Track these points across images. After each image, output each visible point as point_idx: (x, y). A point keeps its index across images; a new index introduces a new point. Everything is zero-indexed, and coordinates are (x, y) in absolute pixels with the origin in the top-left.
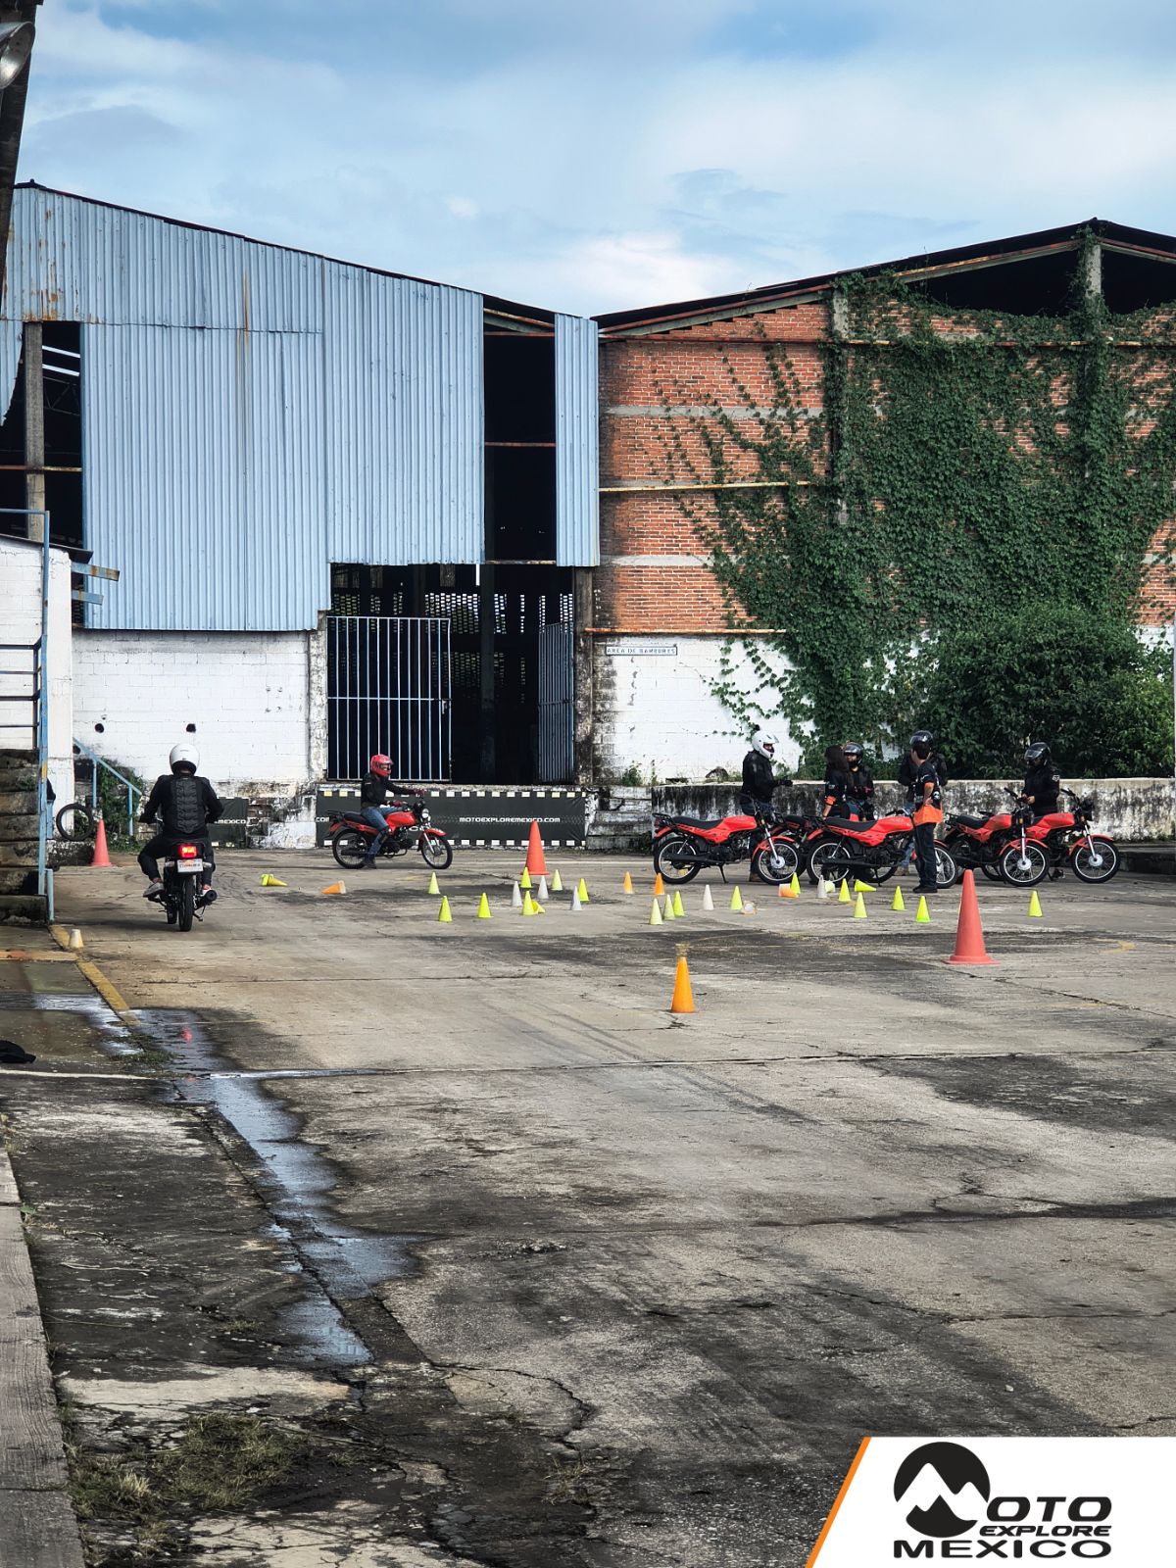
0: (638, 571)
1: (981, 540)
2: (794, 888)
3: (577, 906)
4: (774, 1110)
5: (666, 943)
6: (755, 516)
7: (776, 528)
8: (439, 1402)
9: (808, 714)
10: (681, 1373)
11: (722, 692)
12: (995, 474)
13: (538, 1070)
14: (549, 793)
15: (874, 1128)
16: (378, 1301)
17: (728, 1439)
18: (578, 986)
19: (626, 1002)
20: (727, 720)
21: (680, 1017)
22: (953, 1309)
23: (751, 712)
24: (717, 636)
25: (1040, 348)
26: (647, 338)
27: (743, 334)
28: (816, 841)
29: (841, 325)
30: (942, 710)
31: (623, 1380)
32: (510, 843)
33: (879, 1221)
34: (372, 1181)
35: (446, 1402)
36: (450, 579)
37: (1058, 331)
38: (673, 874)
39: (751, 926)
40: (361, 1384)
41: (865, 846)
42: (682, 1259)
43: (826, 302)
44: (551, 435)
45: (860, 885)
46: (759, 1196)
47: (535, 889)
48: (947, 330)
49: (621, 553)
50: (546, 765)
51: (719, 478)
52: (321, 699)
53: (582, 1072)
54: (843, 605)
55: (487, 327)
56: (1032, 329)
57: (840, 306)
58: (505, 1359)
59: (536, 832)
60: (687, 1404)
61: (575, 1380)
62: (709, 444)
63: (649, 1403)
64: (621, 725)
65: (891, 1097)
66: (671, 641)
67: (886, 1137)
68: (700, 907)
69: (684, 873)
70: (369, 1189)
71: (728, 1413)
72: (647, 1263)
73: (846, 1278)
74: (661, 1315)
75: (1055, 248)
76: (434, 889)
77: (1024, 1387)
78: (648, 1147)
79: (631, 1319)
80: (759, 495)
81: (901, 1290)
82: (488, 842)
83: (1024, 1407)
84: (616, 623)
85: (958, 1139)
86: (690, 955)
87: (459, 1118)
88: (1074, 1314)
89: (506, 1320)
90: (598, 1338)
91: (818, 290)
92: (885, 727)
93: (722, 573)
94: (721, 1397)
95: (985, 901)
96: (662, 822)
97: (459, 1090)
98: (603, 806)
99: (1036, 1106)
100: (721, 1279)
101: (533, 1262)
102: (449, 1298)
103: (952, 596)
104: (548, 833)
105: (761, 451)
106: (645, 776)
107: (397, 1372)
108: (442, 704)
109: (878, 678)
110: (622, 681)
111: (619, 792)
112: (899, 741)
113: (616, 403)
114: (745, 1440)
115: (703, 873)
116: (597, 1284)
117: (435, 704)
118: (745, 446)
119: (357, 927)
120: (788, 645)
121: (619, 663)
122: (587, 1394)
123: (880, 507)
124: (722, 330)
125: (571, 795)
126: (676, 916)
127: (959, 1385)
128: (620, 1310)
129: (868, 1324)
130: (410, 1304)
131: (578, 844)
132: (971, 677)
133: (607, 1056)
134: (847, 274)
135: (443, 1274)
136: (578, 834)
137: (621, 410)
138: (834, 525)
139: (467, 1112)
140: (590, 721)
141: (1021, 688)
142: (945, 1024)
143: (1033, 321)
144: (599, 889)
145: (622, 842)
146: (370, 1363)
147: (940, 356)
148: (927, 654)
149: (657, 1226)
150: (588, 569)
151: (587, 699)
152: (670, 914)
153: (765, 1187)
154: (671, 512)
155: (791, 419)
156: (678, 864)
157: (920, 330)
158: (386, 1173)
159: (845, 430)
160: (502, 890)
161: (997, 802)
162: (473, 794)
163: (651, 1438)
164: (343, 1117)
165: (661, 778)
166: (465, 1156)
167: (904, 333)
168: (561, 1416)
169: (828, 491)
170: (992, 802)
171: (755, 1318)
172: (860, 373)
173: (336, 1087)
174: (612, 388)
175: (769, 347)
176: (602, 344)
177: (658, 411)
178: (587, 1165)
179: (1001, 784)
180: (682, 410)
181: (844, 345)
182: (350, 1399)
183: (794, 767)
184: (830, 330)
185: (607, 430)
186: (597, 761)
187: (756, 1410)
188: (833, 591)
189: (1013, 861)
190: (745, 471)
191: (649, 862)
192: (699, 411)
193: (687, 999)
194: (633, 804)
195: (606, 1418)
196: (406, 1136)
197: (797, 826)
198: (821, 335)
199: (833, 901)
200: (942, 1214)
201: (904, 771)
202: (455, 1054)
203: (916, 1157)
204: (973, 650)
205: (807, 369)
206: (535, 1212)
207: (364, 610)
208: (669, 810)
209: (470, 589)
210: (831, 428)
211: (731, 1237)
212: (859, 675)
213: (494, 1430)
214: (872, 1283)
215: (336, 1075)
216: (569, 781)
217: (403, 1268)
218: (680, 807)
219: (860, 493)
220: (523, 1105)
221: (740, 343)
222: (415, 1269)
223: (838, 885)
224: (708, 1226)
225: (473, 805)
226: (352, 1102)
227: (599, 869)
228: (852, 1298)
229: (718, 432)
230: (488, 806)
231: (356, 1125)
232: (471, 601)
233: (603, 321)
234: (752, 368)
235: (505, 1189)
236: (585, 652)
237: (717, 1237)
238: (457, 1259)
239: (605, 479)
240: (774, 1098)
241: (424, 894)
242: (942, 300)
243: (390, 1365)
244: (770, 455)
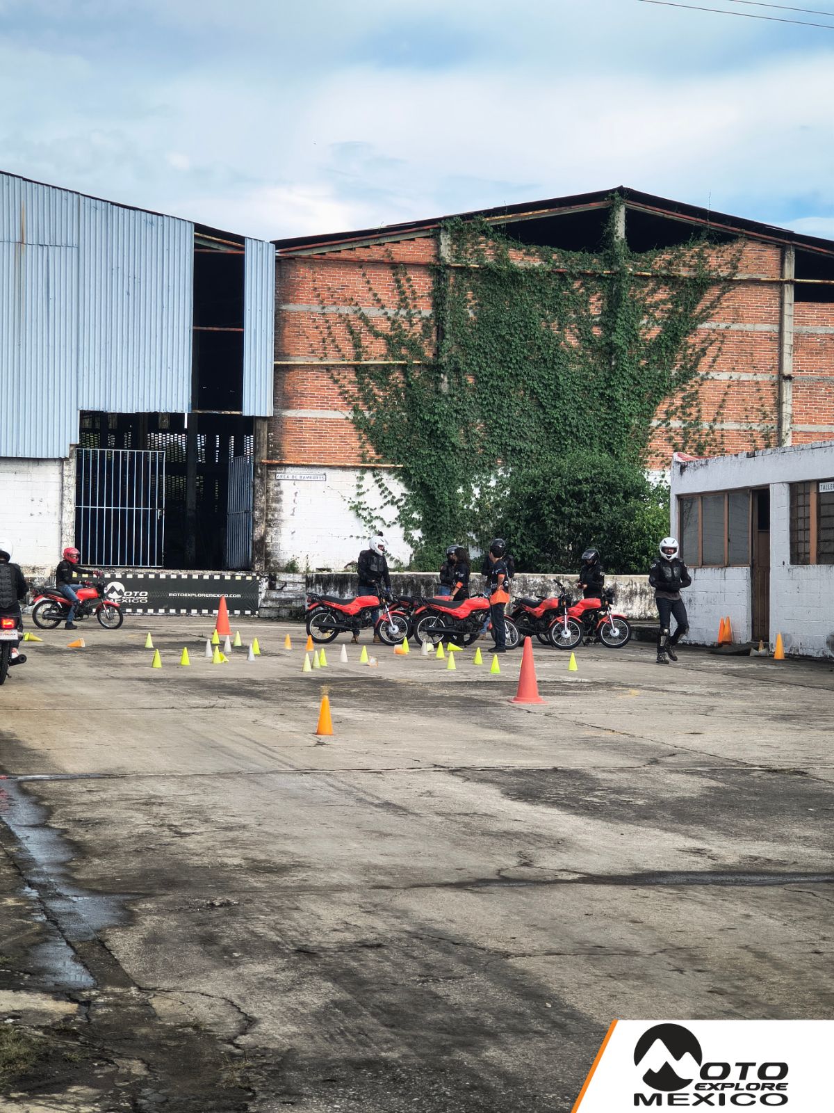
0: (300, 420)
1: (541, 405)
2: (405, 648)
3: (252, 657)
4: (387, 805)
5: (313, 685)
6: (383, 384)
7: (397, 394)
8: (143, 1016)
9: (417, 525)
10: (316, 995)
11: (356, 508)
12: (551, 361)
13: (223, 775)
14: (233, 576)
15: (458, 818)
16: (101, 942)
17: (349, 1042)
18: (251, 715)
19: (285, 726)
20: (359, 528)
21: (323, 738)
22: (510, 948)
23: (376, 523)
24: (355, 468)
25: (583, 275)
26: (309, 257)
27: (377, 257)
28: (421, 615)
29: (446, 253)
30: (512, 524)
31: (277, 999)
32: (205, 611)
33: (460, 886)
34: (99, 856)
35: (149, 1015)
36: (166, 423)
37: (595, 263)
38: (320, 636)
39: (374, 674)
40: (87, 1003)
41: (456, 618)
42: (321, 912)
43: (435, 237)
44: (241, 324)
45: (451, 646)
46: (375, 867)
47: (222, 645)
48: (521, 259)
49: (288, 408)
50: (232, 557)
51: (358, 357)
52: (70, 507)
53: (253, 777)
54: (443, 448)
55: (196, 246)
56: (576, 261)
57: (445, 240)
58: (192, 984)
59: (223, 604)
60: (322, 1016)
61: (242, 998)
62: (352, 333)
63: (294, 1015)
64: (285, 529)
65: (471, 797)
66: (322, 471)
67: (466, 825)
68: (338, 660)
69: (327, 635)
70: (97, 861)
71: (350, 1023)
72: (296, 915)
73: (437, 926)
74: (305, 952)
75: (594, 206)
76: (149, 644)
77: (558, 1004)
78: (297, 831)
79: (284, 955)
80: (386, 370)
81: (474, 934)
82: (189, 611)
83: (558, 1018)
84: (283, 457)
85: (516, 827)
86: (331, 694)
87: (163, 810)
88: (595, 953)
89: (194, 956)
90: (261, 969)
91: (431, 228)
92: (471, 535)
93: (359, 424)
94: (346, 1011)
95: (539, 658)
96: (313, 599)
97: (163, 789)
98: (272, 587)
99: (570, 804)
100: (347, 926)
101: (215, 914)
102: (153, 940)
103: (521, 444)
104: (232, 605)
105: (388, 339)
106: (301, 566)
107: (114, 994)
108: (158, 512)
109: (467, 500)
110: (287, 498)
111: (283, 577)
112: (481, 545)
113: (287, 302)
114: (361, 1043)
115: (341, 636)
116: (260, 929)
117: (153, 513)
118: (377, 335)
119: (93, 672)
120: (405, 476)
121: (286, 486)
122: (251, 1009)
123: (471, 380)
124: (362, 254)
125: (249, 578)
126: (321, 666)
127: (513, 1003)
128: (275, 949)
129: (451, 959)
130: (124, 944)
131: (253, 613)
132: (532, 501)
133: (270, 765)
134: (451, 218)
135: (149, 922)
136: (253, 606)
137: (290, 307)
138: (438, 392)
139: (170, 805)
140: (263, 526)
141: (566, 510)
142: (508, 745)
143: (578, 255)
144: (268, 646)
145: (284, 612)
146: (95, 988)
147: (514, 276)
148: (502, 484)
149: (304, 889)
150: (265, 418)
151: (262, 510)
152: (317, 665)
153: (381, 861)
154: (324, 380)
155: (409, 317)
156: (323, 629)
157: (500, 258)
158: (109, 850)
159: (448, 326)
160: (198, 645)
161: (548, 590)
162: (179, 576)
163: (295, 1041)
164: (79, 809)
165: (313, 568)
166: (167, 836)
167: (489, 260)
168: (232, 1025)
169: (435, 368)
170: (545, 589)
171: (371, 955)
172: (458, 286)
173: (74, 787)
174: (284, 292)
175: (395, 266)
176: (278, 261)
177: (317, 309)
178: (255, 843)
179: (552, 577)
180: (333, 309)
181: (448, 267)
182: (79, 1014)
183: (406, 562)
184: (438, 257)
185: (280, 321)
186: (268, 554)
187: (369, 1021)
188: (437, 438)
189: (558, 631)
190: (376, 353)
191: (303, 627)
192: (345, 310)
193: (328, 726)
194: (293, 586)
195: (264, 1027)
196: (125, 822)
197: (408, 604)
198: (432, 260)
199: (432, 658)
200: (504, 880)
201: (485, 566)
202: (162, 763)
203: (486, 840)
204: (534, 482)
205: (422, 283)
206: (217, 877)
207: (103, 444)
208: (318, 591)
209: (180, 430)
210: (437, 324)
211: (355, 896)
212: (454, 498)
213: (183, 1036)
214: (454, 930)
215: (74, 778)
216: (248, 568)
217: (120, 919)
218: (325, 589)
219: (457, 370)
220: (209, 800)
221: (375, 263)
222: (128, 919)
223: (436, 646)
224: (339, 888)
225: (179, 584)
226: (86, 798)
227: (268, 631)
228: (440, 941)
229: (358, 325)
230: (189, 585)
231: (88, 815)
232: (181, 439)
233: (279, 244)
234: (382, 281)
235: (195, 861)
236: (261, 477)
237: (345, 897)
238: (159, 912)
239: (277, 356)
240: (388, 797)
241: (142, 648)
242: (516, 238)
243: (109, 989)
244: (394, 342)
